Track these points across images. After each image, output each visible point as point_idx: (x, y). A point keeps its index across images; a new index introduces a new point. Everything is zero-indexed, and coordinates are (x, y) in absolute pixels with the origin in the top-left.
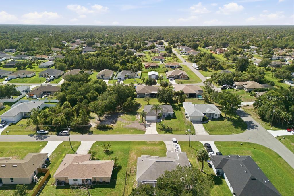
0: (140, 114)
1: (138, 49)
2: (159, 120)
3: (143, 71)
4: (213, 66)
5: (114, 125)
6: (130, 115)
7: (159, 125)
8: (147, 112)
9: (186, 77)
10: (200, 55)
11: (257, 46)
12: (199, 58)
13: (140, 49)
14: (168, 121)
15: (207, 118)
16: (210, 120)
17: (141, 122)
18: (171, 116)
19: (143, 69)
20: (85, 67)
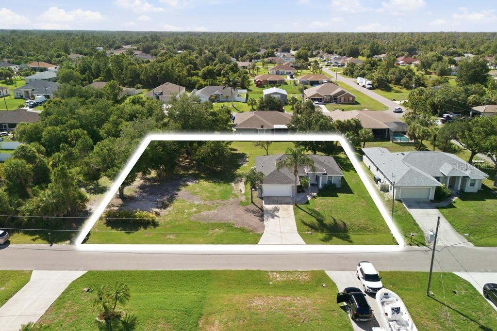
0: (244, 179)
1: (242, 56)
2: (302, 195)
3: (251, 91)
4: (403, 81)
5: (162, 212)
6: (215, 182)
7: (302, 213)
8: (266, 174)
9: (351, 99)
10: (370, 63)
11: (474, 52)
12: (368, 69)
13: (246, 56)
14: (329, 200)
15: (448, 191)
16: (455, 199)
17: (247, 204)
18: (334, 185)
19: (250, 88)
20: (126, 81)
